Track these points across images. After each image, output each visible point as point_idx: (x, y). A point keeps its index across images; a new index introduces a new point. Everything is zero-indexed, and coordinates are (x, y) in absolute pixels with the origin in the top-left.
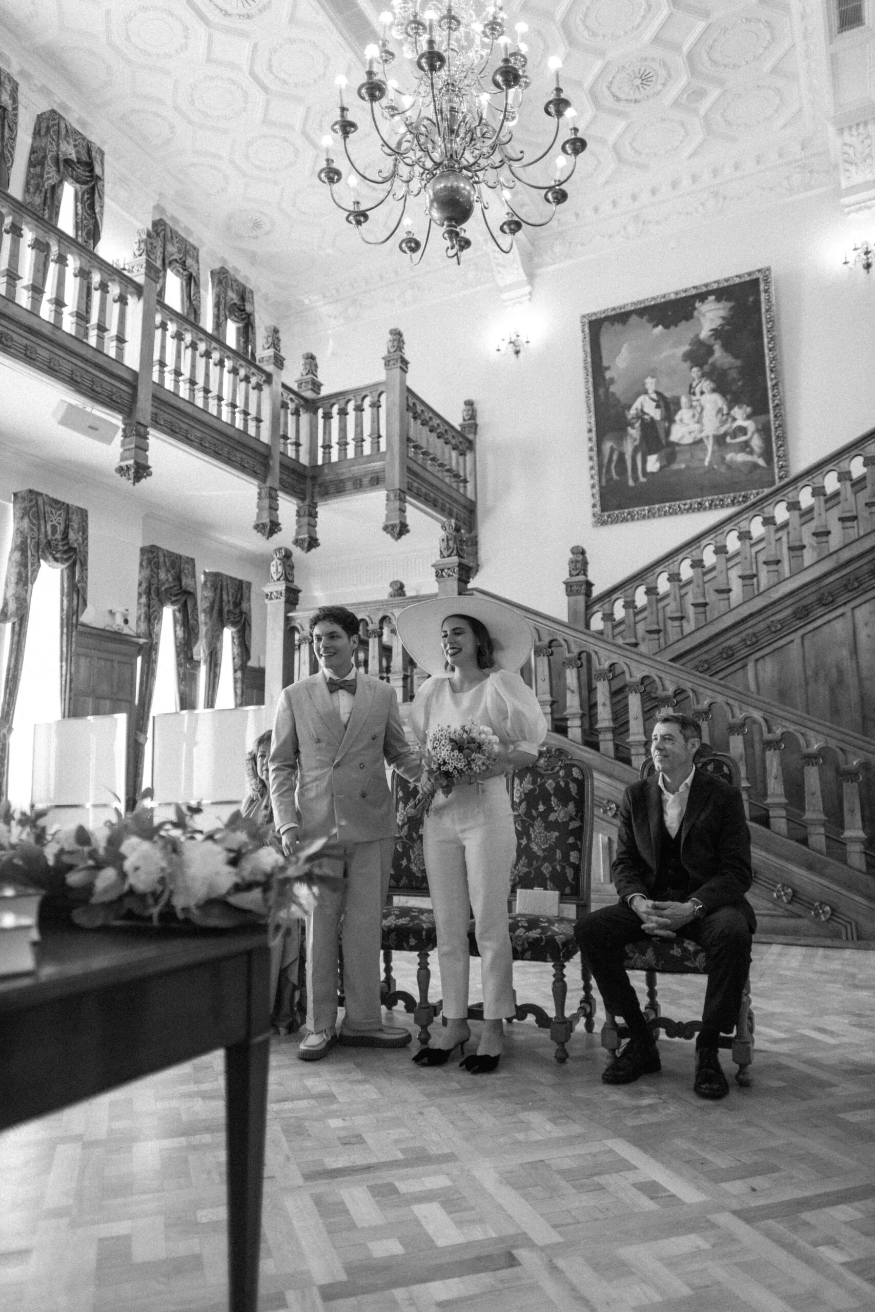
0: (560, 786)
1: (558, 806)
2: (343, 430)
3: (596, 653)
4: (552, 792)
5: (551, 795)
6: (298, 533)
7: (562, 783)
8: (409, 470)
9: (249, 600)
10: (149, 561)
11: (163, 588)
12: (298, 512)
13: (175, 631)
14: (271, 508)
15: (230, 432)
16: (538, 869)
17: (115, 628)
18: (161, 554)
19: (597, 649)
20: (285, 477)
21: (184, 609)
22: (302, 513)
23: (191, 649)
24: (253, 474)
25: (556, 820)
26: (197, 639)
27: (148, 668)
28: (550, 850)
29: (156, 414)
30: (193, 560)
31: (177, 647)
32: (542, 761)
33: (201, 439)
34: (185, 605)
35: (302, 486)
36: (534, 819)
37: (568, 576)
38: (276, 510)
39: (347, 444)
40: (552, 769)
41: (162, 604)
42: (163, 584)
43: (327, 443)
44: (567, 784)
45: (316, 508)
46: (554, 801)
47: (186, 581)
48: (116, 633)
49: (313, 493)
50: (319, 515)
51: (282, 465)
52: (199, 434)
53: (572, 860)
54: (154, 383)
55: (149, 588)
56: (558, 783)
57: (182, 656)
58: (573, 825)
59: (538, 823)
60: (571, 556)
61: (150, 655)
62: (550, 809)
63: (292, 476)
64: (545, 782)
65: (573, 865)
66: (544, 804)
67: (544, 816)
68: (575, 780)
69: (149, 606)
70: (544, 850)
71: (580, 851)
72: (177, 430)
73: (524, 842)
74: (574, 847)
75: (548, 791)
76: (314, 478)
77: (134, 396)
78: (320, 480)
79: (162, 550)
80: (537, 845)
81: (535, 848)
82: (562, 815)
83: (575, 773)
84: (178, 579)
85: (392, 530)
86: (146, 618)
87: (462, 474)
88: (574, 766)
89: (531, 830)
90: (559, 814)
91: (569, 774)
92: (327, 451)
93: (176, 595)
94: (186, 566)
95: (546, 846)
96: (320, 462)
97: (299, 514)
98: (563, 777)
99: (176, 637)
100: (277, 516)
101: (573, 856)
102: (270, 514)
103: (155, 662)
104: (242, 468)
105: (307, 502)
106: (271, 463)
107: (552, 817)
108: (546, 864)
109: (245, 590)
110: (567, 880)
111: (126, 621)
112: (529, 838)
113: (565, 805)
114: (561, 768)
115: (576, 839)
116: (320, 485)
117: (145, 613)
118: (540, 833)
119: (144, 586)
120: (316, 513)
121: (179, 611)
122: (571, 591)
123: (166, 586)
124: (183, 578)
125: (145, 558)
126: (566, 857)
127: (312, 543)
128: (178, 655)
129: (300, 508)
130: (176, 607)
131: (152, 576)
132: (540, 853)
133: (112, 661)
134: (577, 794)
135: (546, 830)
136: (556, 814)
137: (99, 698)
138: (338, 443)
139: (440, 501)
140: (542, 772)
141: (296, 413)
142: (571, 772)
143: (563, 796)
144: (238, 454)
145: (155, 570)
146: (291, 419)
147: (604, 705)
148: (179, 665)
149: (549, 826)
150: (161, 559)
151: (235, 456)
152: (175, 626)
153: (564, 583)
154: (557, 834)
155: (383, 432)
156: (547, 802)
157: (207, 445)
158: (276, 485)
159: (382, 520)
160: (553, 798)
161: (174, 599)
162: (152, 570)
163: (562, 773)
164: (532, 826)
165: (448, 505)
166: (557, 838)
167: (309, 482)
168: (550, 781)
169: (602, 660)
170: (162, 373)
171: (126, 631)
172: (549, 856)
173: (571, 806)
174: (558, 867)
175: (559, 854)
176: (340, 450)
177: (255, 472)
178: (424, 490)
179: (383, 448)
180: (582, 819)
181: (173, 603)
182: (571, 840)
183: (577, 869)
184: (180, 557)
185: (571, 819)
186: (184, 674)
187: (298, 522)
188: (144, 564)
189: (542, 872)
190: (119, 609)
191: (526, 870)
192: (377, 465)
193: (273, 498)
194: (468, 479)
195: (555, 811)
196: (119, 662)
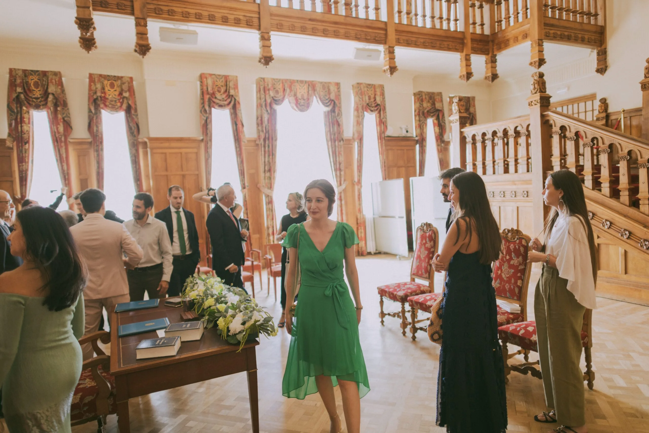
0: (516, 248)
1: (515, 258)
2: (508, 9)
3: (620, 144)
4: (512, 250)
5: (512, 252)
6: (486, 73)
7: (517, 247)
8: (546, 25)
9: (474, 106)
10: (418, 99)
11: (426, 111)
12: (486, 61)
13: (434, 130)
14: (467, 65)
15: (440, 33)
16: (504, 286)
17: (403, 135)
18: (423, 94)
19: (620, 142)
20: (475, 45)
21: (438, 118)
22: (488, 62)
23: (443, 137)
24: (456, 50)
25: (514, 264)
26: (445, 132)
27: (422, 149)
28: (509, 278)
29: (398, 39)
30: (441, 93)
31: (436, 137)
32: (510, 234)
33: (424, 42)
34: (438, 116)
35: (486, 47)
36: (504, 262)
37: (643, 78)
38: (470, 66)
39: (509, 17)
40: (514, 239)
41: (426, 118)
42: (426, 109)
43: (499, 19)
44: (519, 247)
45: (495, 57)
46: (513, 255)
47: (438, 105)
48: (404, 137)
49: (493, 49)
50: (498, 61)
51: (472, 40)
52: (422, 41)
53: (518, 284)
54: (395, 23)
55: (419, 112)
56: (515, 246)
57: (439, 141)
58: (521, 267)
59: (506, 265)
60: (647, 64)
61: (422, 143)
62: (511, 259)
63: (480, 43)
64: (510, 245)
65: (518, 287)
66: (509, 256)
67: (509, 261)
68: (523, 246)
69: (420, 121)
70: (507, 278)
71: (522, 280)
72: (410, 43)
73: (499, 272)
74: (520, 278)
75: (511, 250)
76: (493, 41)
77: (386, 35)
78: (496, 42)
79: (424, 92)
80: (504, 274)
81: (504, 276)
82: (516, 262)
83: (524, 242)
84: (434, 104)
85: (535, 64)
86: (419, 127)
87: (593, 11)
88: (523, 239)
89: (503, 267)
90: (515, 261)
91: (520, 242)
92: (499, 24)
93: (433, 113)
94: (437, 97)
95: (508, 276)
96: (496, 31)
97: (486, 63)
98: (518, 244)
99: (435, 133)
100: (471, 69)
101: (519, 283)
102: (467, 69)
103: (425, 146)
104: (449, 49)
105: (490, 55)
106: (465, 41)
107: (512, 262)
108: (507, 284)
109: (471, 101)
110: (516, 294)
111: (407, 132)
112: (502, 271)
113: (518, 257)
114: (517, 238)
115: (521, 274)
116: (497, 44)
117: (419, 125)
118: (506, 269)
119: (417, 111)
120: (496, 60)
121: (436, 119)
122: (645, 88)
123: (427, 109)
124: (436, 103)
125: (416, 97)
126: (516, 283)
127: (495, 77)
128: (437, 140)
129: (487, 59)
130: (433, 119)
131: (420, 106)
132: (505, 279)
133: (403, 150)
134: (524, 253)
135: (509, 268)
136: (514, 261)
137: (399, 167)
138: (505, 18)
139: (573, 35)
140: (510, 240)
141: (481, 7)
142: (522, 241)
143: (517, 253)
144: (445, 43)
145: (421, 103)
146: (478, 11)
147: (624, 175)
148: (438, 145)
149: (510, 267)
150: (424, 97)
151: (444, 45)
152: (434, 127)
153: (641, 83)
154: (513, 271)
155: (528, 6)
156: (510, 255)
157: (427, 44)
158: (470, 51)
159: (528, 60)
160: (513, 253)
161: (432, 114)
162: (420, 103)
163: (518, 241)
164: (503, 265)
165: (580, 36)
166: (513, 273)
167: (491, 44)
168: (512, 245)
169: (624, 149)
170: (400, 16)
171: (409, 135)
172: (509, 281)
173: (521, 259)
174: (512, 287)
175: (513, 281)
176: (506, 22)
177: (456, 49)
178: (559, 33)
179: (529, 16)
180: (526, 265)
181: (432, 116)
182: (519, 275)
183: (520, 289)
184: (433, 93)
185: (520, 264)
186: (441, 150)
187: (486, 67)
188: (416, 100)
189: (505, 287)
190: (404, 127)
191: (498, 285)
192: (526, 27)
193: (468, 59)
194: (599, 13)
195: (513, 260)
196: (407, 150)
